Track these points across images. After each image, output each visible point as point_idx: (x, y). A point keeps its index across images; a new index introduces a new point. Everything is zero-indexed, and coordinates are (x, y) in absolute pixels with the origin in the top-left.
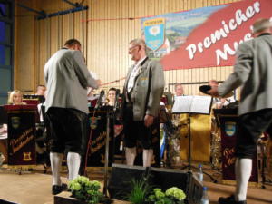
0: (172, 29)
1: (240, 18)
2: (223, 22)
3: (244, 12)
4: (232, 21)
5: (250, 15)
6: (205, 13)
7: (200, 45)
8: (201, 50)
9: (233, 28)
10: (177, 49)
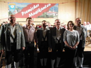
0: (18, 7)
2: (31, 7)
4: (33, 7)
5: (37, 7)
6: (26, 4)
7: (25, 12)
8: (25, 14)
9: (33, 9)
10: (19, 13)
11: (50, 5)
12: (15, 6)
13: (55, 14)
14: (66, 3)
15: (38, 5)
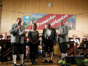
0: (33, 18)
1: (51, 18)
3: (52, 17)
4: (49, 18)
5: (53, 18)
6: (42, 15)
7: (41, 23)
8: (41, 25)
9: (49, 20)
11: (67, 16)
12: (30, 17)
13: (72, 25)
14: (83, 15)
15: (55, 16)
